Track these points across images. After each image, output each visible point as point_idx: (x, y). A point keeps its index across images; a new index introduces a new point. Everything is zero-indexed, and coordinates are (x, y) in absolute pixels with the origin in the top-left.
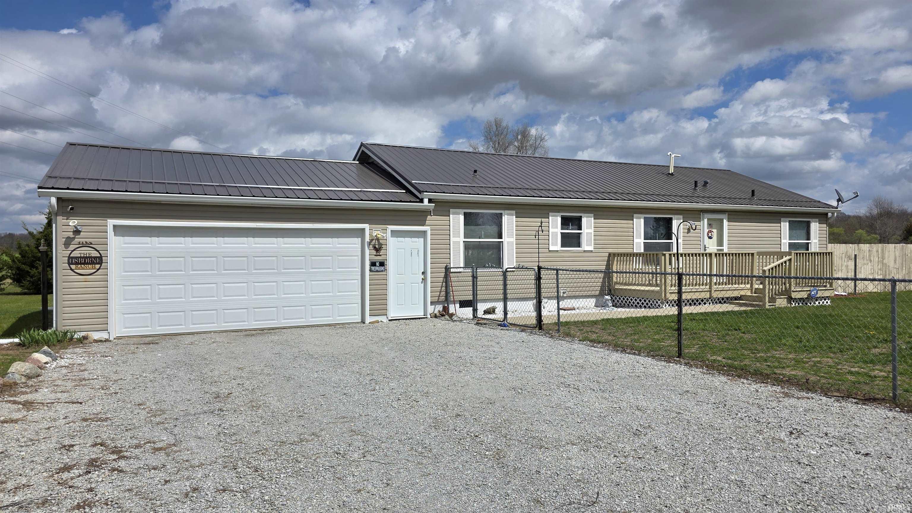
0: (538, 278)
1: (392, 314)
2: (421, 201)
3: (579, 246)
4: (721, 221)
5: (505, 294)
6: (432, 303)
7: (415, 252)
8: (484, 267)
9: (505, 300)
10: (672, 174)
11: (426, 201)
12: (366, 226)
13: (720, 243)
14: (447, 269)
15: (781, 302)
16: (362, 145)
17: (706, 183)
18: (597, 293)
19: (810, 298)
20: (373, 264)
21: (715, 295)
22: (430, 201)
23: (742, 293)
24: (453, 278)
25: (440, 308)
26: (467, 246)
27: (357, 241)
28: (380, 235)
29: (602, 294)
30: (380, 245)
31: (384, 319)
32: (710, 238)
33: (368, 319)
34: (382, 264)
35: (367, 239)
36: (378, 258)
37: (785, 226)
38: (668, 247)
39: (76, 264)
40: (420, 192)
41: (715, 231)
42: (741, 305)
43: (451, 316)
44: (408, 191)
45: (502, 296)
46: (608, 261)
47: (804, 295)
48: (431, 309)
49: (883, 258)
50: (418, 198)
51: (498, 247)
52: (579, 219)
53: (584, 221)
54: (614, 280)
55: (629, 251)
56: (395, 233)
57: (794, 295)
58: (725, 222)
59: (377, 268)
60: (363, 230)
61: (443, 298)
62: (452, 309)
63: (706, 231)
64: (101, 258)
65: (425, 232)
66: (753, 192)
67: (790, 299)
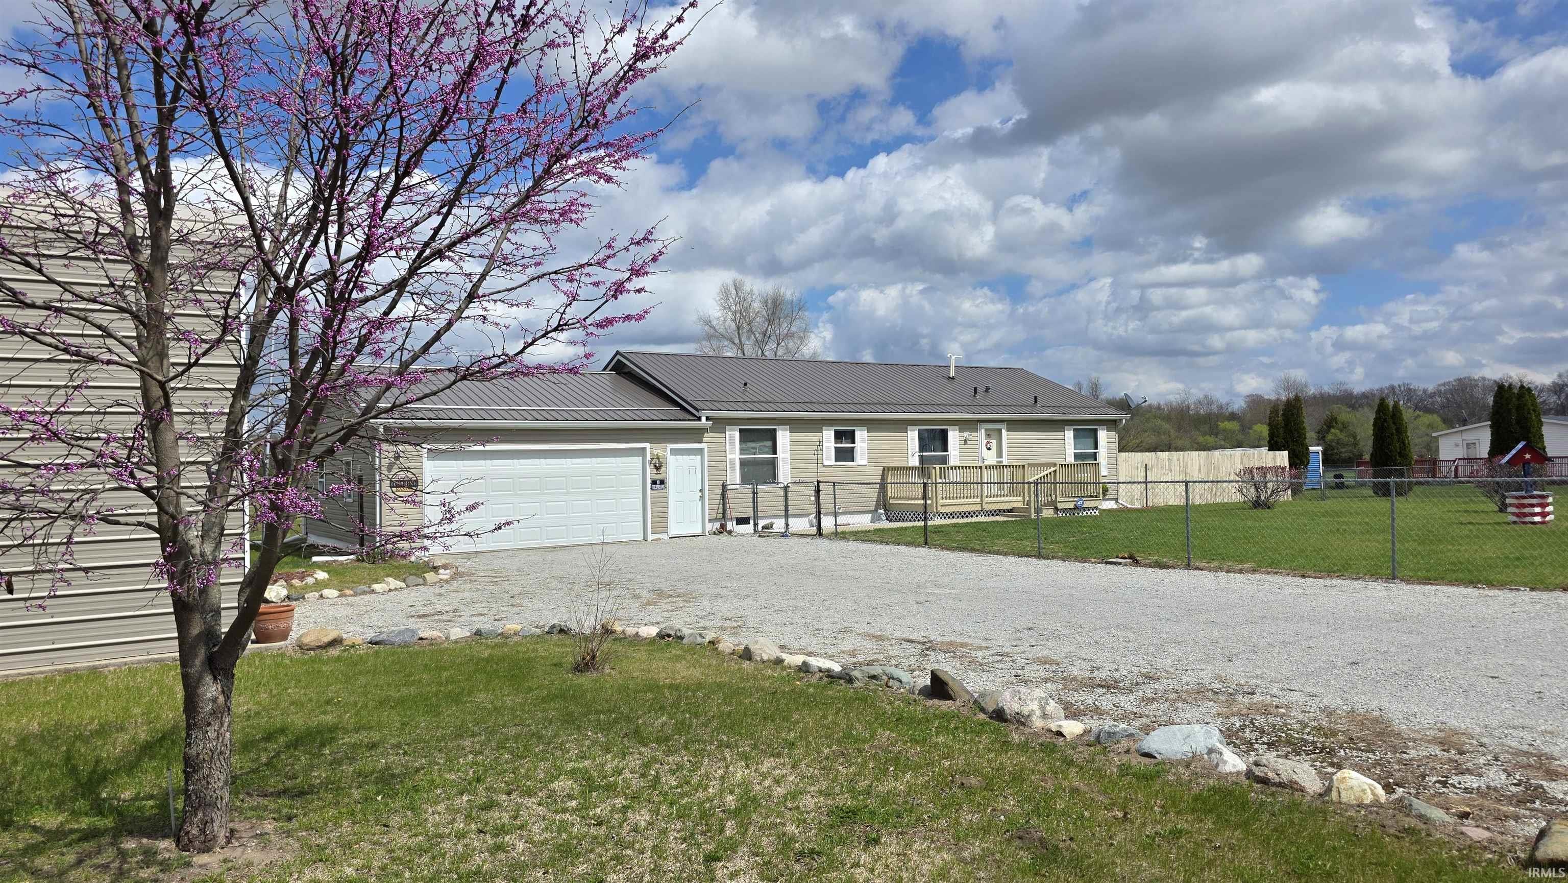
0: (818, 491)
1: (673, 531)
2: (699, 419)
3: (853, 460)
4: (1000, 431)
5: (787, 510)
6: (710, 520)
7: (692, 471)
8: (765, 483)
9: (787, 516)
10: (953, 378)
11: (704, 419)
12: (647, 445)
13: (1000, 454)
14: (724, 486)
15: (1048, 513)
16: (618, 353)
17: (988, 389)
18: (873, 508)
19: (1076, 508)
20: (654, 482)
21: (987, 507)
22: (708, 419)
23: (1015, 505)
24: (730, 495)
25: (717, 525)
26: (743, 463)
27: (638, 460)
28: (660, 453)
29: (877, 507)
30: (660, 463)
31: (664, 536)
32: (989, 449)
33: (650, 537)
34: (662, 482)
35: (648, 458)
36: (659, 476)
37: (1069, 434)
38: (944, 460)
39: (397, 486)
40: (697, 410)
41: (994, 442)
42: (1012, 516)
43: (730, 532)
44: (683, 409)
45: (783, 513)
46: (883, 475)
47: (1072, 506)
48: (709, 527)
49: (1185, 467)
50: (694, 415)
51: (773, 464)
52: (853, 432)
53: (858, 434)
54: (889, 494)
55: (904, 464)
56: (674, 452)
57: (1060, 506)
58: (1004, 432)
59: (658, 486)
60: (644, 449)
61: (720, 516)
62: (729, 526)
63: (984, 442)
64: (417, 481)
65: (702, 450)
66: (1036, 398)
67: (1056, 509)
